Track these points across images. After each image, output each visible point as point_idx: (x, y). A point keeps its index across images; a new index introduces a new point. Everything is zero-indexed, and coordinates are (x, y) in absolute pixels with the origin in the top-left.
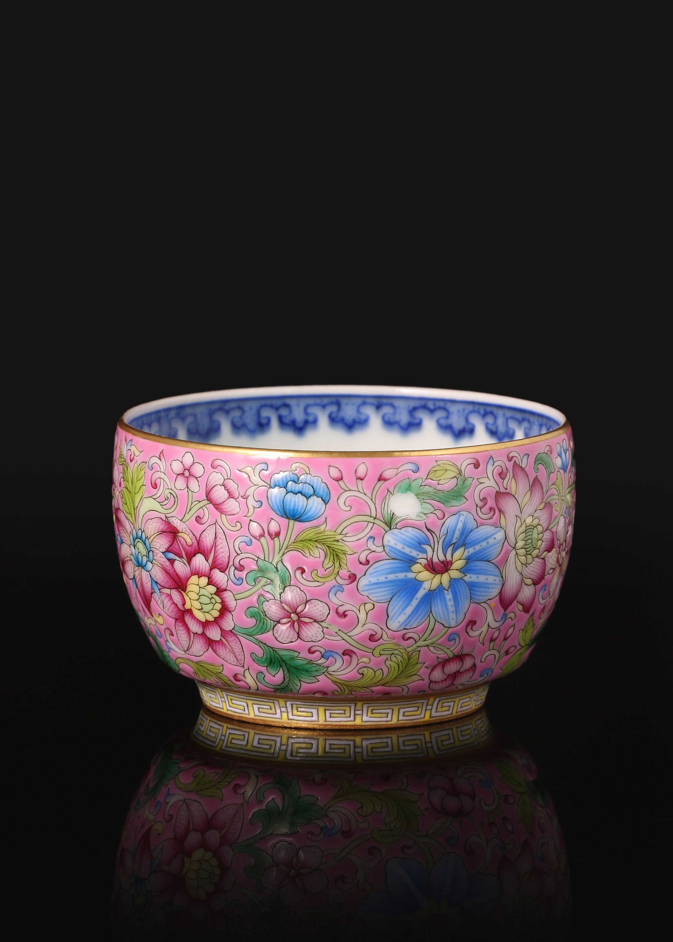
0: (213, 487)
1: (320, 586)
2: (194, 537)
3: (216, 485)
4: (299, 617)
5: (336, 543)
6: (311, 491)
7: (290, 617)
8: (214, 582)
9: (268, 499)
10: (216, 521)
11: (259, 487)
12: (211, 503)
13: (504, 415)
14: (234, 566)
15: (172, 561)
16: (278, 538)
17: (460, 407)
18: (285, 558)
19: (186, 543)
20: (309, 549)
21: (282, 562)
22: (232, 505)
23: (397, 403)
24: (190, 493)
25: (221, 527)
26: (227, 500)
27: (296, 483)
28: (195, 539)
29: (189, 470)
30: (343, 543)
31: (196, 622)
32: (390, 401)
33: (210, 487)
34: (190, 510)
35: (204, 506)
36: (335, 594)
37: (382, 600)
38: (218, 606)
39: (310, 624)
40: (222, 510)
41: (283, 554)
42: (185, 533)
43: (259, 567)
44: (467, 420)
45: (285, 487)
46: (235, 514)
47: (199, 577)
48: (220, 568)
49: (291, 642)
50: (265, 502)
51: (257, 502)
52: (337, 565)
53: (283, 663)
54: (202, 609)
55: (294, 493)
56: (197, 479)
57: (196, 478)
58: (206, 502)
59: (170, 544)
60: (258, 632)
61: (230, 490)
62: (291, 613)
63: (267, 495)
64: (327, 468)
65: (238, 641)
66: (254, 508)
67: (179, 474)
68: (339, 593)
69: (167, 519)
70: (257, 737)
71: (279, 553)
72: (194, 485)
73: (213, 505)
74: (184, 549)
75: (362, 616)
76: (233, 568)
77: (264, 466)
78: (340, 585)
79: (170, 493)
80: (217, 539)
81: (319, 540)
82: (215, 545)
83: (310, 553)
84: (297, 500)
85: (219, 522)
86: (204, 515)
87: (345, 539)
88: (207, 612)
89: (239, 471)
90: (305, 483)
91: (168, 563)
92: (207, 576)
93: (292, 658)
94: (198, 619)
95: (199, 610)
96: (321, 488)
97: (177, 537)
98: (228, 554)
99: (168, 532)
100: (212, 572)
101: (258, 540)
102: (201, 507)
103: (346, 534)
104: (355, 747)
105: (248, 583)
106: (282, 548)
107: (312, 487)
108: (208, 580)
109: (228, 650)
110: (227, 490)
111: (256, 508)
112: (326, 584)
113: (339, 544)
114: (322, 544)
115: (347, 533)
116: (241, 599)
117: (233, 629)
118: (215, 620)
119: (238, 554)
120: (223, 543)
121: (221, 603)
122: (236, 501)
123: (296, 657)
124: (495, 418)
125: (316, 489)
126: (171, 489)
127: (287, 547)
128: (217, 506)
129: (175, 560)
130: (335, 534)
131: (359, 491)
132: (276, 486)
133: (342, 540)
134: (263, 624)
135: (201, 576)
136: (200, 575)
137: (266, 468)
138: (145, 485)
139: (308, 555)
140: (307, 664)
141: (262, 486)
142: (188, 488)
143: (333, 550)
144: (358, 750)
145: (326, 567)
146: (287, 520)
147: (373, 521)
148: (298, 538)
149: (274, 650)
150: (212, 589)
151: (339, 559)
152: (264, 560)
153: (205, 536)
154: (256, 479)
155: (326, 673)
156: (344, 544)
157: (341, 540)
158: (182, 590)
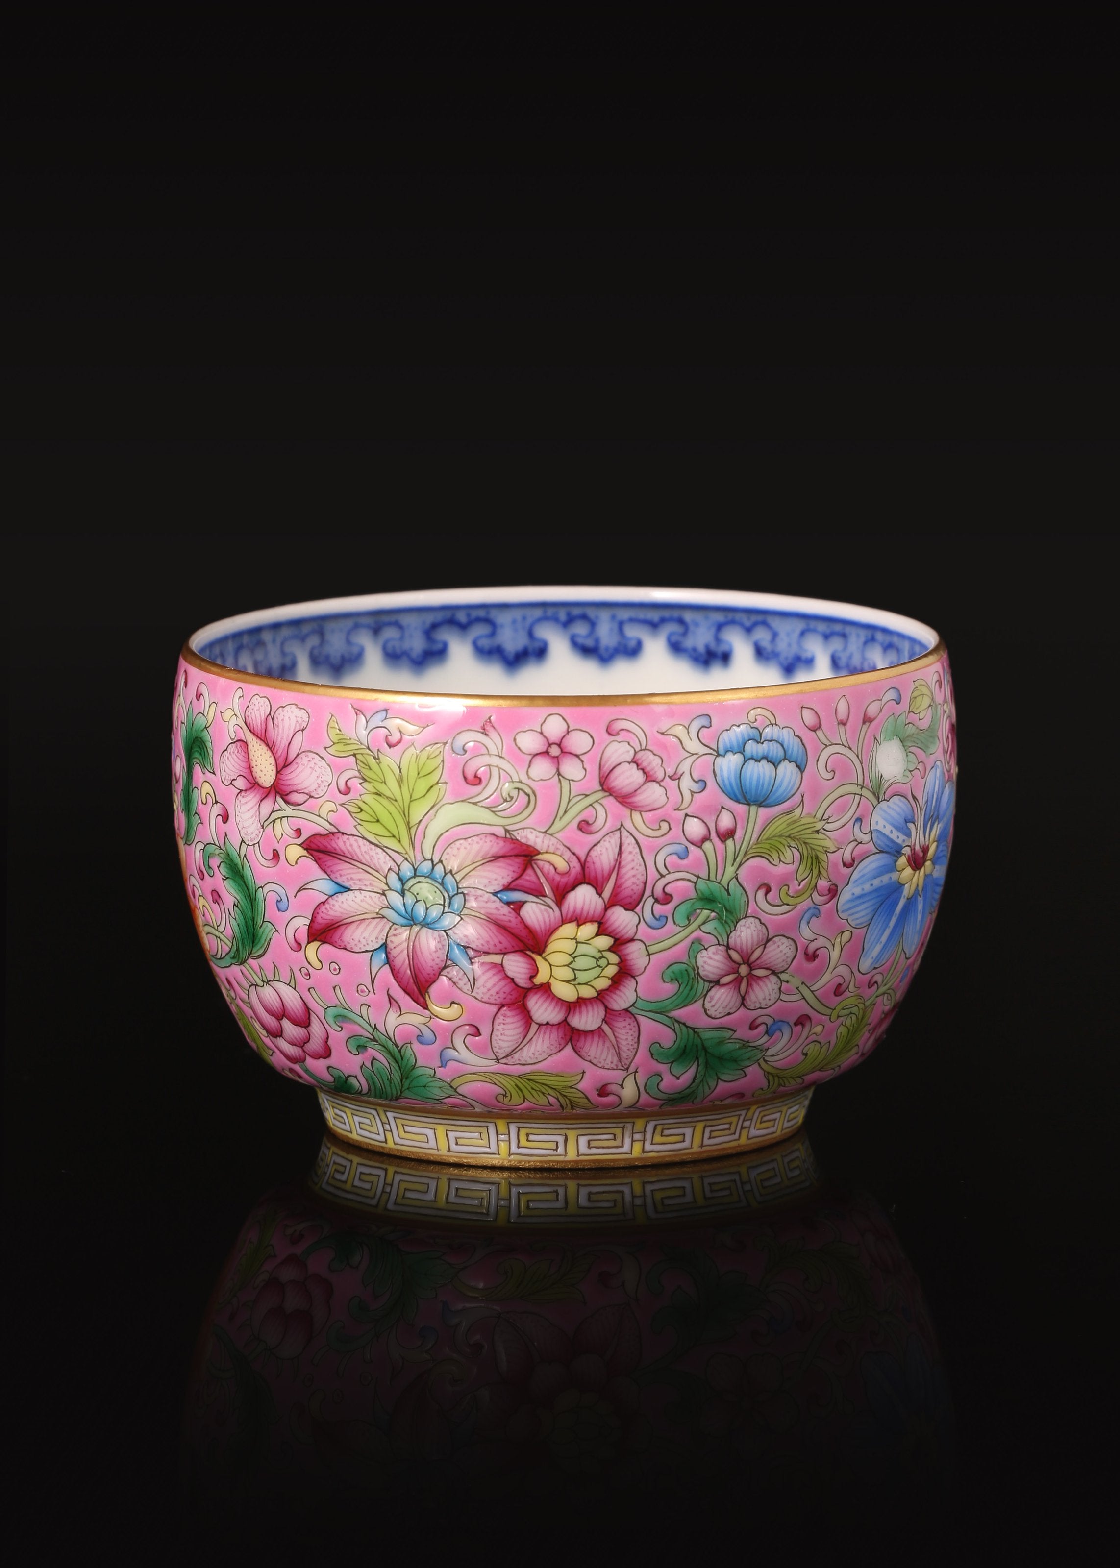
0: (614, 768)
1: (789, 911)
2: (575, 857)
3: (619, 764)
4: (751, 969)
5: (816, 836)
6: (781, 753)
7: (737, 972)
8: (610, 929)
9: (715, 775)
10: (622, 825)
11: (699, 757)
12: (611, 795)
13: (613, 617)
14: (653, 897)
15: (517, 906)
16: (732, 839)
17: (518, 614)
18: (742, 873)
19: (556, 869)
20: (779, 851)
21: (737, 879)
22: (653, 794)
23: (406, 620)
24: (565, 784)
25: (631, 834)
26: (643, 785)
27: (758, 743)
28: (577, 861)
29: (559, 745)
30: (824, 834)
31: (554, 1003)
32: (393, 618)
33: (606, 769)
34: (566, 812)
35: (597, 801)
36: (808, 923)
37: (861, 924)
38: (612, 970)
39: (765, 979)
40: (634, 804)
41: (740, 865)
42: (553, 853)
43: (699, 892)
44: (531, 634)
45: (742, 751)
46: (659, 808)
47: (579, 925)
48: (626, 904)
49: (729, 1014)
50: (711, 782)
51: (696, 782)
52: (815, 872)
53: (703, 1053)
54: (575, 979)
55: (756, 761)
56: (580, 759)
57: (577, 756)
58: (601, 794)
59: (515, 875)
60: (678, 1006)
61: (648, 769)
62: (740, 965)
63: (714, 769)
64: (799, 711)
65: (637, 1025)
66: (692, 793)
67: (537, 754)
68: (814, 919)
69: (510, 834)
70: (584, 1192)
71: (733, 865)
72: (571, 769)
73: (616, 798)
74: (550, 881)
75: (835, 954)
76: (651, 900)
77: (704, 721)
78: (816, 906)
79: (515, 788)
80: (623, 856)
81: (794, 833)
82: (618, 864)
83: (779, 858)
84: (761, 769)
85: (628, 824)
86: (596, 817)
87: (827, 827)
88: (586, 984)
89: (663, 734)
90: (771, 741)
91: (506, 910)
92: (596, 921)
93: (721, 1042)
94: (560, 999)
95: (568, 982)
96: (794, 745)
97: (533, 862)
98: (643, 878)
99: (511, 856)
100: (609, 912)
101: (699, 847)
102: (591, 805)
103: (828, 819)
104: (743, 1183)
105: (677, 923)
106: (737, 856)
107: (782, 746)
108: (599, 927)
109: (607, 1044)
110: (643, 770)
111: (697, 793)
112: (799, 907)
113: (820, 836)
114: (798, 839)
115: (829, 817)
116: (660, 951)
117: (633, 1005)
118: (598, 994)
119: (662, 876)
120: (636, 861)
121: (618, 963)
122: (660, 786)
123: (729, 1039)
124: (593, 624)
125: (788, 748)
126: (520, 782)
127: (746, 853)
128: (625, 800)
129: (525, 902)
130: (815, 820)
131: (843, 745)
132: (727, 751)
133: (824, 829)
134: (691, 989)
135: (584, 923)
136: (579, 920)
137: (707, 724)
138: (446, 783)
139: (776, 862)
140: (740, 1048)
141: (704, 755)
142: (559, 774)
143: (811, 848)
144: (747, 1187)
145: (800, 879)
146: (746, 807)
147: (859, 791)
148: (764, 835)
149: (695, 1032)
150: (605, 942)
151: (819, 863)
152: (709, 880)
153: (599, 852)
154: (693, 746)
155: (761, 1061)
156: (826, 835)
157: (822, 830)
158: (533, 952)
